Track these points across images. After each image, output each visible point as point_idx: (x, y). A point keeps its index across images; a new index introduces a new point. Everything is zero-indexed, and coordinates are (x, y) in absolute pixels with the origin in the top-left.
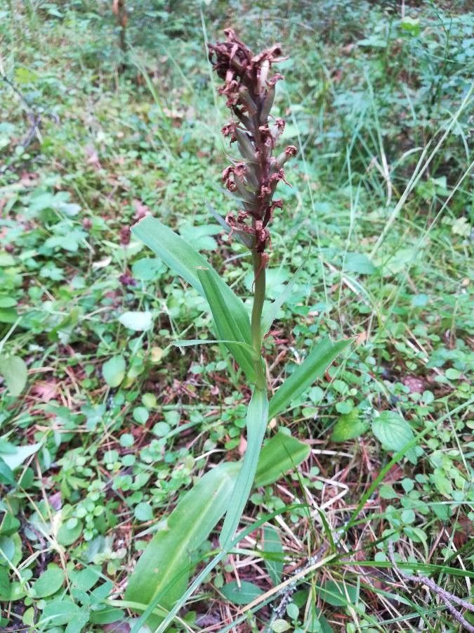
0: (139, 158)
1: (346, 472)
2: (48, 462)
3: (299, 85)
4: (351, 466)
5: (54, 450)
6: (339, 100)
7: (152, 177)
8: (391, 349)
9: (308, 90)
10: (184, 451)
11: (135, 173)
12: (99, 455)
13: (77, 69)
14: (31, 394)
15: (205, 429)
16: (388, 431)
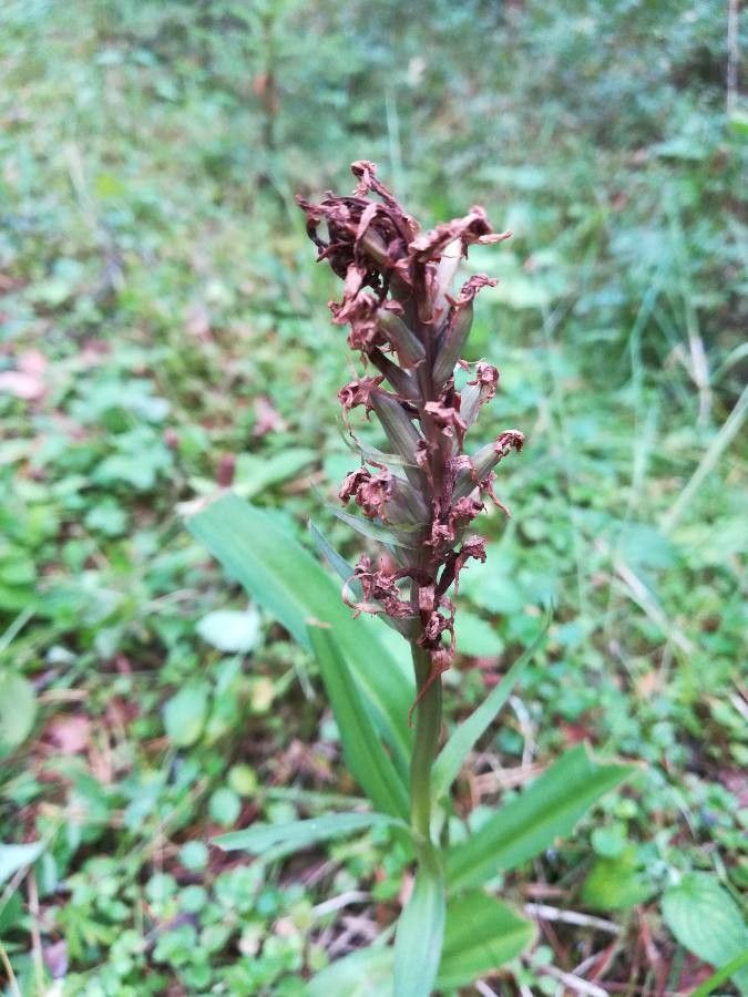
0: (275, 329)
1: (607, 960)
2: (50, 880)
3: (552, 215)
4: (618, 947)
5: (66, 856)
6: (622, 243)
7: (292, 362)
8: (702, 712)
9: (568, 222)
10: (295, 892)
11: (265, 354)
12: (143, 877)
13: (192, 181)
14: (42, 738)
15: (338, 854)
16: (695, 918)
